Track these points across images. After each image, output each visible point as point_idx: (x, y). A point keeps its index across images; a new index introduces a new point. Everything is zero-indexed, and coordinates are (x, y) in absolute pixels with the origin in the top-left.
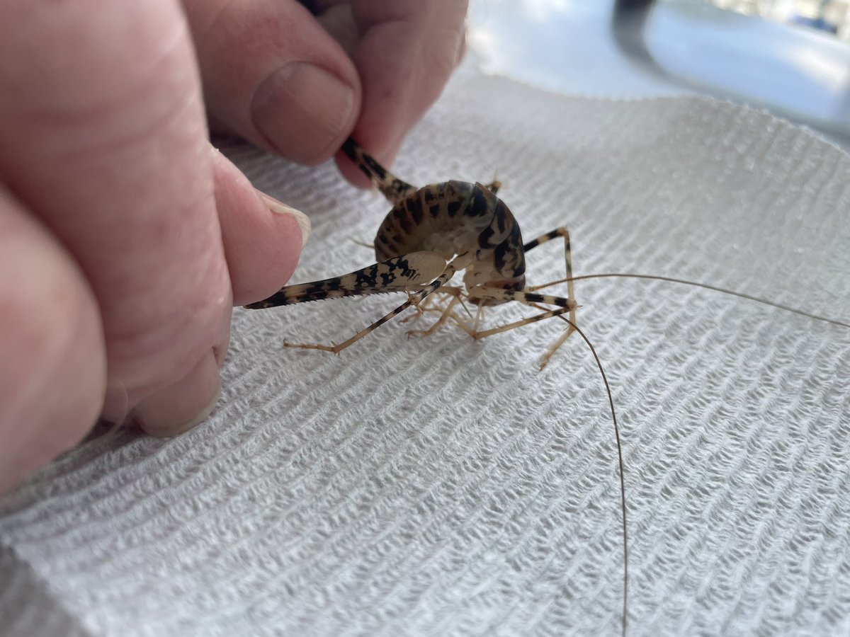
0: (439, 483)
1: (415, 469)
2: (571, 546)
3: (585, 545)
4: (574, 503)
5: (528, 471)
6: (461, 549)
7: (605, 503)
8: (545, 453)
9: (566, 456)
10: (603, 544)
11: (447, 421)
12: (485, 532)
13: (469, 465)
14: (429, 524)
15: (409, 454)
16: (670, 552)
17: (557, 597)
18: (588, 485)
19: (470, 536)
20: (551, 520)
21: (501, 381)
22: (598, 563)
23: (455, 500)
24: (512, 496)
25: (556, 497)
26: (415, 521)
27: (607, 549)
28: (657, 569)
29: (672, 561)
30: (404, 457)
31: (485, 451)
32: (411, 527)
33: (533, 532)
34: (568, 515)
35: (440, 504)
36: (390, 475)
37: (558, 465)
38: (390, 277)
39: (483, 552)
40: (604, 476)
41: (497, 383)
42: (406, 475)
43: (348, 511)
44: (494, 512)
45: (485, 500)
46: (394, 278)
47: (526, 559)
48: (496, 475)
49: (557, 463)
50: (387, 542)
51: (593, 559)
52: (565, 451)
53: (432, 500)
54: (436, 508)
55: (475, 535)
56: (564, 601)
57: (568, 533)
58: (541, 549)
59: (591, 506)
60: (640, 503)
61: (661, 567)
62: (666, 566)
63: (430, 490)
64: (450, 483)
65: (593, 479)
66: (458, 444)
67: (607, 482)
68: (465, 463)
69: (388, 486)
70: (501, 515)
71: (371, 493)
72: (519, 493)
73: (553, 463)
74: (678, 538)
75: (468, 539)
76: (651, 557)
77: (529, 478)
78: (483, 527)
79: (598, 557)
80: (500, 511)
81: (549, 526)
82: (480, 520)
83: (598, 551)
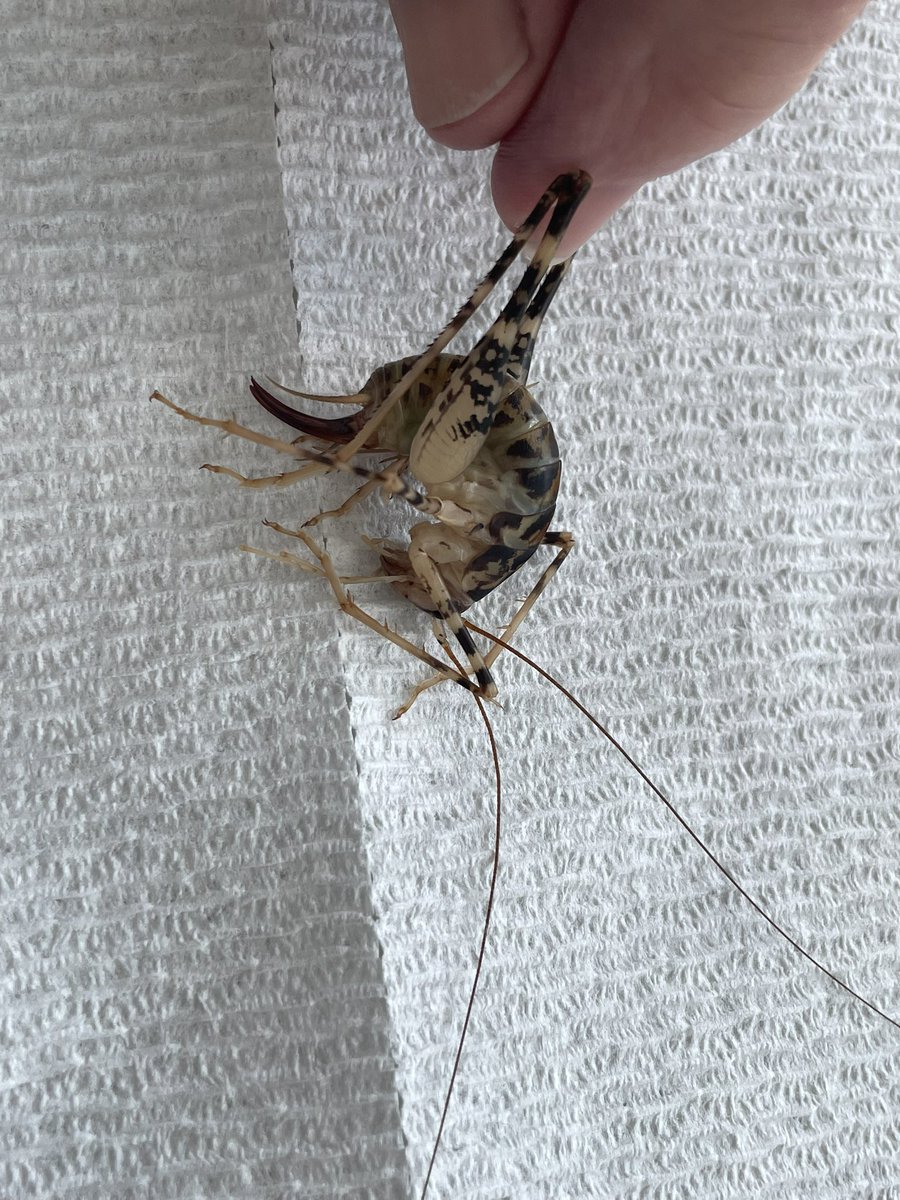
0: (720, 701)
1: (711, 668)
2: (776, 860)
3: (790, 871)
4: (825, 825)
5: (818, 756)
6: (679, 780)
7: (855, 851)
8: (854, 754)
9: (871, 774)
10: (807, 883)
11: (788, 641)
12: (715, 781)
13: (766, 707)
14: (672, 734)
15: (720, 646)
16: (858, 943)
17: (713, 893)
18: (859, 820)
19: (699, 775)
20: (785, 823)
21: (891, 639)
22: (784, 896)
23: (718, 730)
24: (775, 769)
25: (815, 806)
26: (664, 721)
27: (806, 891)
28: (828, 948)
29: (851, 952)
30: (712, 646)
31: (796, 704)
32: (655, 724)
33: (757, 820)
34: (808, 830)
35: (702, 722)
36: (682, 655)
37: (852, 777)
38: (481, 398)
39: (694, 800)
40: (884, 824)
41: (884, 637)
42: (697, 667)
43: (614, 661)
44: (743, 770)
45: (747, 753)
46: (477, 403)
47: (725, 839)
48: (783, 737)
49: (853, 774)
50: (622, 721)
51: (782, 889)
52: (875, 769)
53: (698, 713)
54: (695, 721)
55: (705, 777)
56: (717, 902)
57: (787, 849)
58: (747, 840)
59: (838, 842)
60: (887, 879)
61: (834, 947)
62: (839, 951)
63: (705, 701)
64: (730, 709)
65: (871, 818)
66: (778, 674)
67: (879, 834)
68: (764, 700)
69: (672, 663)
70: (748, 778)
71: (650, 660)
72: (786, 772)
73: (849, 769)
74: (882, 939)
75: (695, 777)
76: (836, 932)
77: (812, 766)
78: (720, 776)
79: (788, 890)
80: (750, 773)
81: (778, 826)
82: (723, 769)
83: (796, 885)
